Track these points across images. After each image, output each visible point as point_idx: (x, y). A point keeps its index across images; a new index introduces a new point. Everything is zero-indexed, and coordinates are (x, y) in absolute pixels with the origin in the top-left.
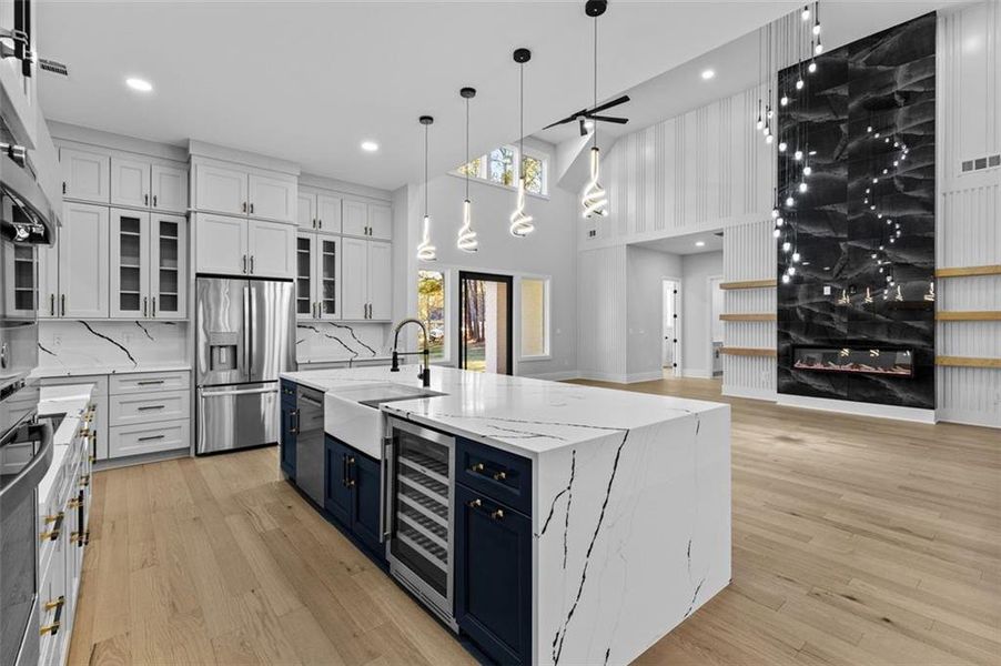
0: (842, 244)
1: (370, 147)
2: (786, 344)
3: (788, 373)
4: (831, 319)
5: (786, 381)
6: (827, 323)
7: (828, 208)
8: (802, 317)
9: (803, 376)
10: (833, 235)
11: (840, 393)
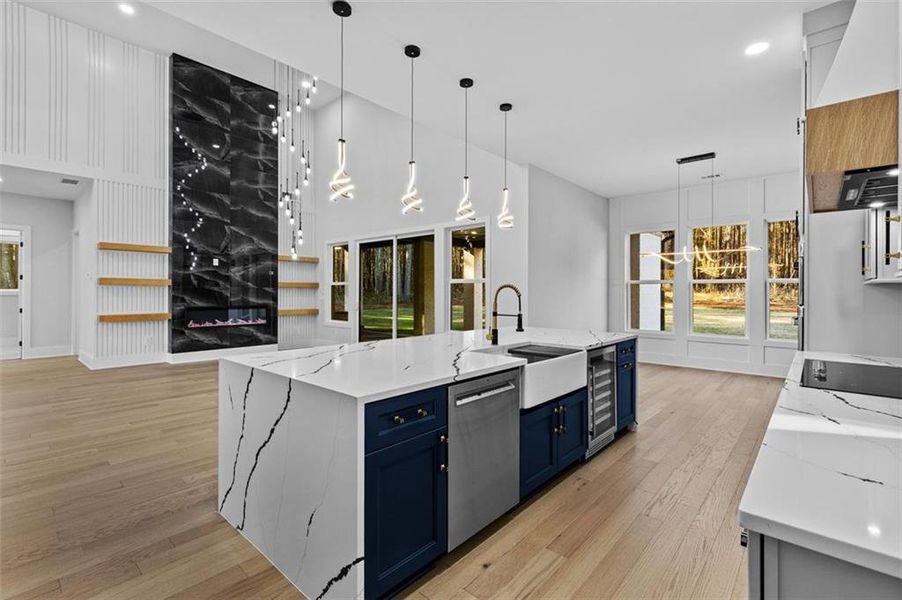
0: (226, 227)
2: (181, 307)
3: (183, 333)
4: (218, 285)
5: (180, 341)
6: (216, 289)
7: (216, 195)
8: (195, 282)
9: (196, 335)
10: (220, 218)
11: (224, 343)
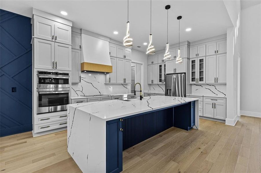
1: (189, 30)
